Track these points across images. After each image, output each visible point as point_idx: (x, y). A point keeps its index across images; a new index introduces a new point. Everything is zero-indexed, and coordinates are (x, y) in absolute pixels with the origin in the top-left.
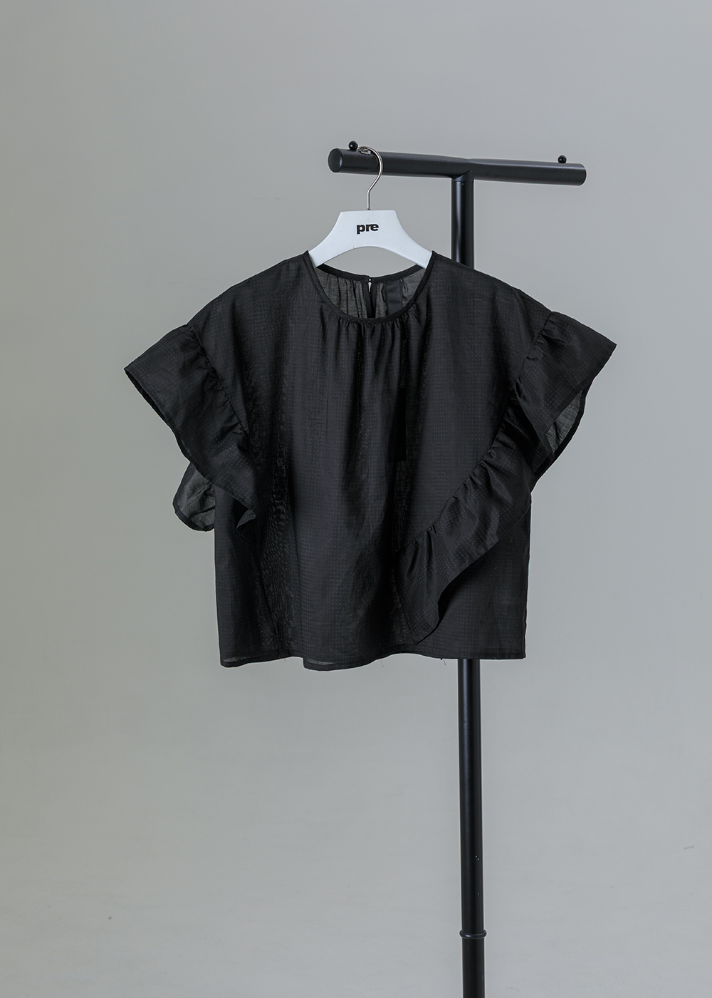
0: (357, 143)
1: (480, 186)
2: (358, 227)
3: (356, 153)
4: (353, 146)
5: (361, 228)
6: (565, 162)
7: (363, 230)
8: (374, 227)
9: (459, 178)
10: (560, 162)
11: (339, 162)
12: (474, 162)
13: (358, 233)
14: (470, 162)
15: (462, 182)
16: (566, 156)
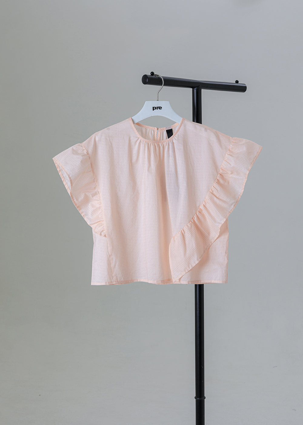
0: (154, 72)
1: (204, 92)
2: (153, 107)
3: (154, 76)
4: (152, 74)
5: (154, 108)
6: (238, 83)
7: (155, 109)
8: (160, 108)
9: (195, 88)
10: (236, 83)
11: (147, 80)
12: (202, 82)
13: (153, 110)
14: (200, 82)
15: (197, 90)
16: (238, 81)
